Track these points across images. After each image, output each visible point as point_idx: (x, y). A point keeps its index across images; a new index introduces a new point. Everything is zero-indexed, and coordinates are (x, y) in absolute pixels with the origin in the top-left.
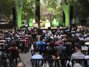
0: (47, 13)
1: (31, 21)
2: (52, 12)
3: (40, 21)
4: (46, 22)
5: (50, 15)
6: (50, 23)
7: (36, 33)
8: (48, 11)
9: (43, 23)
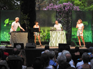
0: (56, 7)
1: (8, 24)
2: (74, 4)
3: (35, 27)
4: (52, 28)
5: (67, 13)
6: (64, 32)
7: (21, 56)
8: (62, 3)
9: (45, 34)
